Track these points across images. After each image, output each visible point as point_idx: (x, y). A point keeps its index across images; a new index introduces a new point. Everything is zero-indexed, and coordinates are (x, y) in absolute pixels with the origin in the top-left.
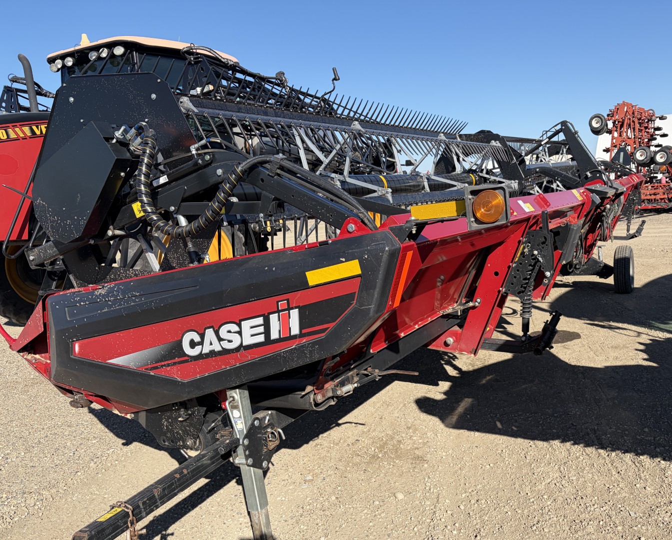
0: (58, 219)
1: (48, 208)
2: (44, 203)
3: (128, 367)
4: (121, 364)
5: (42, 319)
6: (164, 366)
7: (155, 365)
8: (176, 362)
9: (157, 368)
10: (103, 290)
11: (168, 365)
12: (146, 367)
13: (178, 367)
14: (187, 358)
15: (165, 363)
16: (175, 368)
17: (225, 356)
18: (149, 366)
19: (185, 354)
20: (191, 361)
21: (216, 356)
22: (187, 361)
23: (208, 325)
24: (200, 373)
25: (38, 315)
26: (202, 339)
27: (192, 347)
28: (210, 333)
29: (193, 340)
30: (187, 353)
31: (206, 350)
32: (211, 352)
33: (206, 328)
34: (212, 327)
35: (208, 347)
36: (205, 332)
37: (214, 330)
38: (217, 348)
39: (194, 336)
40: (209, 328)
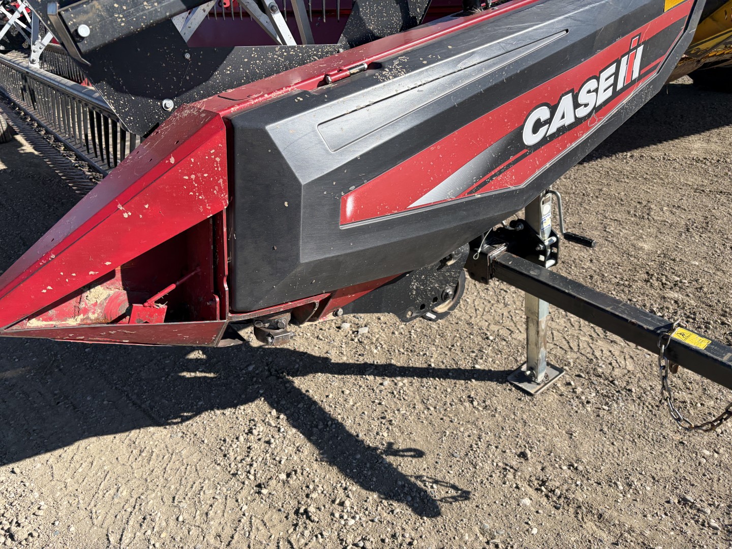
3: (445, 201)
4: (432, 201)
5: (221, 181)
6: (495, 175)
7: (482, 180)
8: (510, 164)
9: (485, 183)
10: (391, 70)
11: (500, 172)
12: (470, 189)
13: (513, 169)
14: (525, 151)
15: (496, 170)
16: (508, 173)
17: (575, 129)
18: (475, 185)
19: (524, 146)
20: (530, 153)
21: (563, 134)
22: (524, 156)
23: (567, 90)
24: (539, 167)
25: (199, 175)
26: (552, 114)
27: (535, 130)
28: (567, 100)
29: (539, 120)
30: (526, 143)
31: (553, 128)
32: (559, 130)
33: (563, 95)
34: (572, 91)
35: (556, 124)
36: (559, 103)
37: (573, 95)
38: (569, 120)
39: (543, 113)
40: (567, 93)
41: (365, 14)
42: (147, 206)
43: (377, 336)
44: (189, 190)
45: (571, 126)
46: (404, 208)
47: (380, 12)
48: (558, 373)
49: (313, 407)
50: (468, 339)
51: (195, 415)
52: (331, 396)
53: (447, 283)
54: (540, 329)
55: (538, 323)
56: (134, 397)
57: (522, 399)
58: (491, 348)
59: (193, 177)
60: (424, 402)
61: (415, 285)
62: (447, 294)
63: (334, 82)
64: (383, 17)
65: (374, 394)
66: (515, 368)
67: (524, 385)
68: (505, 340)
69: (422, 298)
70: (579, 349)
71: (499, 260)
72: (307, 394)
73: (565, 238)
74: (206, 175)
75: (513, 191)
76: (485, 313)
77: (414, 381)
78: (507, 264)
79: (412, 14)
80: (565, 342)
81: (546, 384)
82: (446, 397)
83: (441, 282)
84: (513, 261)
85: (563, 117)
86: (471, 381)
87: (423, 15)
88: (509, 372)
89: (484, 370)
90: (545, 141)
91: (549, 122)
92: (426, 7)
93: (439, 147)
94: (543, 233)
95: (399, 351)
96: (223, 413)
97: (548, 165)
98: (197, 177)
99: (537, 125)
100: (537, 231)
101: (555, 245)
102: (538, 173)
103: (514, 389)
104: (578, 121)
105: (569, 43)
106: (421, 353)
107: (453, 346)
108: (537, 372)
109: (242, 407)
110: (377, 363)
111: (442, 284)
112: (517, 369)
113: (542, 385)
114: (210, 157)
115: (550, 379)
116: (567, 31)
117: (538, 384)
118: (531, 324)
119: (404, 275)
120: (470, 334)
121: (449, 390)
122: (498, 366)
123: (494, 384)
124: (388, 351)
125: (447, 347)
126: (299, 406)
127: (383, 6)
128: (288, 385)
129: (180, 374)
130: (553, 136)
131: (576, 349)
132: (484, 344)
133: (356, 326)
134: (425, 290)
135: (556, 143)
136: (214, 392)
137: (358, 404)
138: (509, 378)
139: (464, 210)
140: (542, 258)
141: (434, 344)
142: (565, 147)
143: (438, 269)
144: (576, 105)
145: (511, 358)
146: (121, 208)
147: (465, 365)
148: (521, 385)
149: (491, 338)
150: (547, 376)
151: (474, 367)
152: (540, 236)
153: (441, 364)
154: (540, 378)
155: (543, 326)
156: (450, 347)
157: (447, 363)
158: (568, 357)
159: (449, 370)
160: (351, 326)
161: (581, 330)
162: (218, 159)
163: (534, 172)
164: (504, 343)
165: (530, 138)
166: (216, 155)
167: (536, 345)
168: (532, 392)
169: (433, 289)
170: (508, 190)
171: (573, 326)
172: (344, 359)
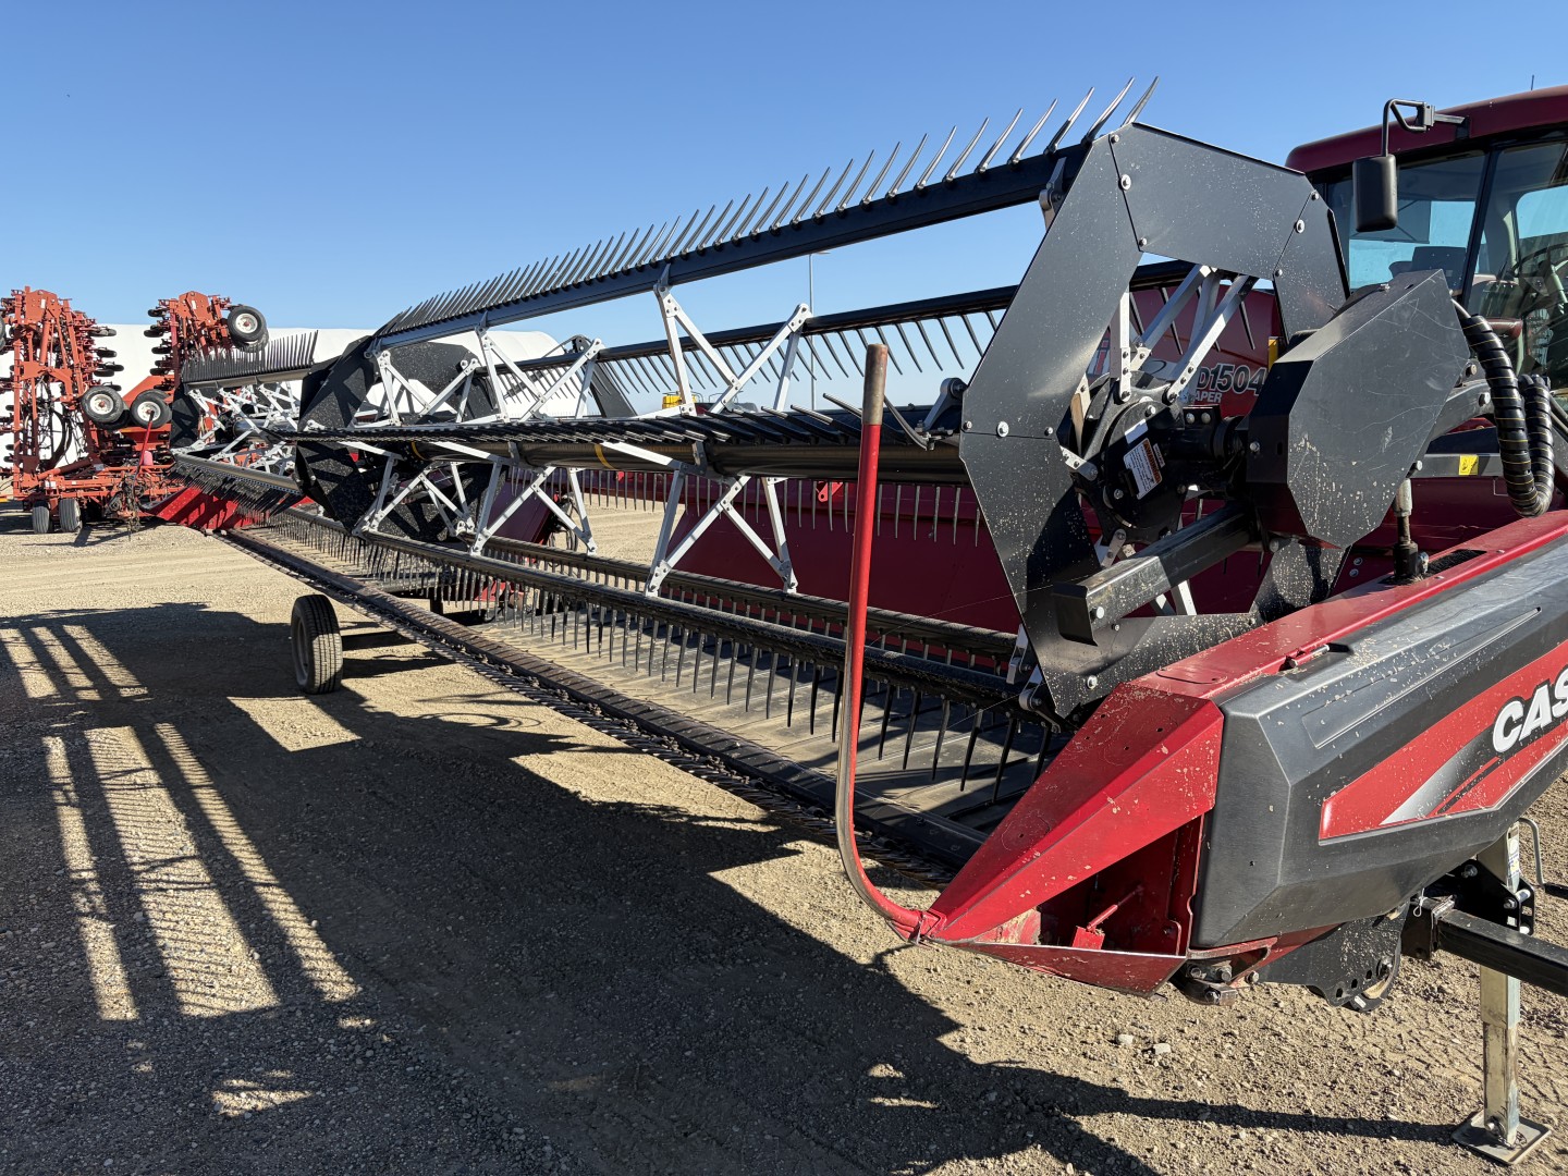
0: (1338, 490)
1: (1322, 460)
2: (1314, 449)
3: (1414, 820)
4: (1403, 818)
5: (1211, 776)
6: (1465, 790)
7: (1452, 796)
8: (1480, 776)
9: (1454, 800)
10: (1361, 654)
11: (1470, 786)
12: (1440, 806)
13: (1483, 783)
14: (1496, 759)
15: (1466, 783)
16: (1479, 789)
17: (1552, 732)
18: (1445, 802)
19: (1494, 753)
20: (1502, 762)
21: (1539, 737)
22: (1495, 766)
23: (1542, 680)
24: (1512, 782)
25: (1191, 768)
26: (1526, 711)
27: (1506, 732)
28: (1542, 694)
29: (1511, 718)
30: (1497, 749)
31: (1526, 731)
32: (1533, 732)
33: (1537, 687)
34: (1547, 682)
35: (1531, 724)
36: (1533, 696)
37: (1549, 687)
38: (1545, 720)
39: (1514, 710)
40: (1542, 685)
41: (1278, 578)
42: (1136, 802)
43: (1192, 1059)
44: (1179, 786)
45: (1548, 728)
46: (1376, 823)
47: (1292, 575)
48: (1538, 1133)
49: (1134, 1165)
50: (1355, 1072)
51: (936, 1165)
52: (1156, 1150)
53: (1384, 949)
54: (1509, 1045)
55: (1506, 1032)
56: (813, 1132)
57: (1492, 1170)
58: (1402, 1089)
59: (1185, 770)
60: (1322, 1169)
61: (1347, 946)
62: (1385, 967)
63: (1300, 667)
64: (1294, 580)
65: (1229, 1152)
66: (1458, 1121)
67: (1486, 1149)
68: (1422, 1078)
69: (1354, 969)
70: (1558, 1098)
71: (1449, 921)
72: (1112, 1143)
73: (1547, 892)
74: (1198, 769)
75: (1486, 814)
76: (1367, 1033)
77: (1290, 1135)
78: (1463, 927)
79: (1323, 577)
80: (1529, 1087)
81: (1523, 1150)
82: (1358, 1162)
83: (1377, 947)
84: (1470, 923)
85: (1538, 716)
86: (1390, 1139)
87: (1335, 578)
88: (1451, 1129)
89: (1405, 1124)
90: (1518, 746)
91: (1521, 721)
92: (1339, 569)
93: (1411, 749)
94: (1511, 884)
95: (1242, 1086)
96: (982, 1165)
97: (1523, 781)
98: (1189, 771)
99: (1510, 725)
100: (1502, 879)
101: (1530, 902)
102: (1513, 790)
103: (1470, 1153)
104: (1556, 721)
105: (1544, 623)
106: (1284, 1092)
107: (1335, 1082)
108: (1506, 1126)
109: (1011, 1158)
110: (1212, 1102)
111: (1378, 950)
112: (1462, 1124)
113: (1517, 1150)
114: (1204, 748)
115: (1529, 1141)
116: (1539, 609)
117: (1511, 1149)
118: (1492, 1036)
119: (1335, 929)
120: (1356, 1064)
121: (1358, 1151)
122: (1427, 1118)
123: (1432, 1146)
124: (1222, 1084)
125: (1325, 1084)
126: (1108, 1161)
127: (1296, 569)
128: (1071, 1127)
129: (872, 1100)
130: (1527, 740)
131: (1552, 1097)
132: (1387, 1081)
133: (1143, 1042)
134: (1358, 957)
135: (1530, 750)
136: (947, 1130)
137: (1210, 1166)
138: (1455, 1136)
139: (1436, 835)
140: (1511, 921)
141: (1299, 1079)
142: (1540, 756)
143: (1373, 925)
144: (1553, 701)
145: (1444, 1106)
146: (1112, 802)
147: (1370, 1113)
148: (1481, 1148)
149: (1397, 1073)
150: (1522, 1136)
151: (1386, 1117)
152: (1507, 887)
153: (1326, 1111)
154: (1511, 1139)
155: (1513, 1039)
156: (1329, 1084)
157: (1336, 1110)
158: (1544, 1109)
159: (1345, 1122)
160: (1134, 1041)
161: (1548, 1067)
162: (1212, 752)
163: (1506, 789)
164: (1423, 1082)
165: (1502, 743)
166: (1211, 747)
167: (1504, 1074)
168: (1506, 1159)
169: (1368, 956)
170: (1479, 812)
171: (1533, 1061)
172: (1149, 1094)
